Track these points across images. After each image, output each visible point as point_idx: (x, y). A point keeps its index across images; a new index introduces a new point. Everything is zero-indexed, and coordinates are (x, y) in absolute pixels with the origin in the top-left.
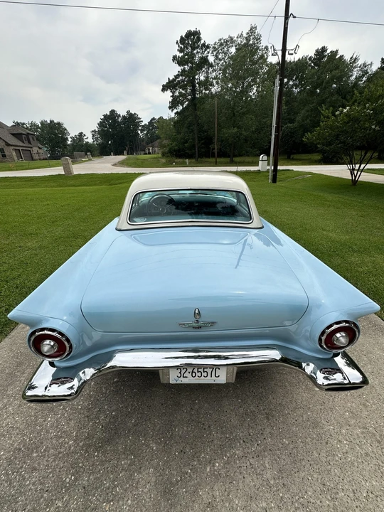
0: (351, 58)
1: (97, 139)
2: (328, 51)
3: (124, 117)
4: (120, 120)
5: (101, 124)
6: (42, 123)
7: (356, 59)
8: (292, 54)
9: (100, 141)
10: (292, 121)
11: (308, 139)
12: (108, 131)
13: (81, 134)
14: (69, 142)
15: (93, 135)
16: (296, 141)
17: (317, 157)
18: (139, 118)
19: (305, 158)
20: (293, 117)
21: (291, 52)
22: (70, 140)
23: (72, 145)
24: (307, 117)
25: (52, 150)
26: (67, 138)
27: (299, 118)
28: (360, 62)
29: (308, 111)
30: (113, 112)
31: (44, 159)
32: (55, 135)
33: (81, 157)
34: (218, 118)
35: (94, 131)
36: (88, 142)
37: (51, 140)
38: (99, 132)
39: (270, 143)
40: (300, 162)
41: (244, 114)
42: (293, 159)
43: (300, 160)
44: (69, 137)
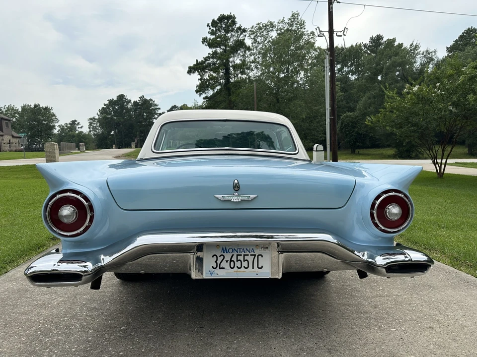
0: (411, 45)
1: (95, 129)
2: (385, 39)
3: (135, 103)
4: (130, 106)
5: (103, 111)
6: (24, 108)
7: (416, 46)
8: (341, 36)
9: (99, 131)
10: (352, 110)
11: (372, 122)
12: (112, 118)
13: (74, 122)
14: (56, 131)
15: (91, 124)
16: (360, 132)
17: (391, 151)
18: (156, 105)
19: (375, 153)
20: (352, 106)
21: (339, 34)
22: (58, 128)
23: (59, 135)
24: (370, 105)
25: (32, 138)
26: (54, 126)
27: (360, 105)
28: (422, 49)
29: (370, 98)
30: (121, 97)
31: (16, 151)
32: (39, 121)
33: (71, 149)
34: (257, 104)
35: (94, 119)
36: (81, 132)
37: (31, 128)
38: (99, 120)
39: (325, 134)
40: (370, 157)
41: (290, 100)
42: (359, 154)
43: (368, 155)
44: (57, 125)
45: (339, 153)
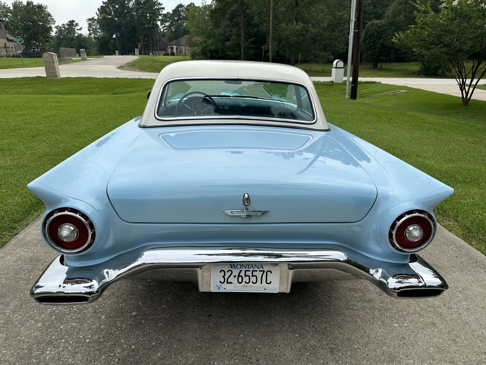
1: (95, 31)
4: (131, 4)
5: (103, 10)
6: (15, 5)
9: (100, 33)
10: (379, 16)
11: (398, 40)
12: (112, 19)
13: (71, 23)
14: (53, 34)
15: (90, 25)
16: (386, 44)
17: (416, 67)
18: (160, 4)
19: (398, 68)
20: (380, 11)
22: (55, 30)
23: (58, 37)
24: (400, 12)
25: (28, 44)
26: (51, 28)
27: (389, 11)
31: (13, 57)
32: (34, 22)
33: (71, 55)
35: (92, 19)
36: (81, 35)
37: (26, 29)
38: (99, 21)
39: (347, 45)
40: (392, 73)
42: (381, 69)
43: (391, 70)
44: (53, 26)
45: (360, 67)
